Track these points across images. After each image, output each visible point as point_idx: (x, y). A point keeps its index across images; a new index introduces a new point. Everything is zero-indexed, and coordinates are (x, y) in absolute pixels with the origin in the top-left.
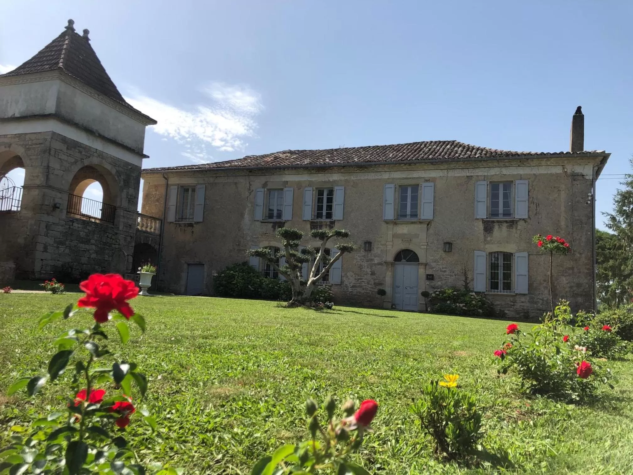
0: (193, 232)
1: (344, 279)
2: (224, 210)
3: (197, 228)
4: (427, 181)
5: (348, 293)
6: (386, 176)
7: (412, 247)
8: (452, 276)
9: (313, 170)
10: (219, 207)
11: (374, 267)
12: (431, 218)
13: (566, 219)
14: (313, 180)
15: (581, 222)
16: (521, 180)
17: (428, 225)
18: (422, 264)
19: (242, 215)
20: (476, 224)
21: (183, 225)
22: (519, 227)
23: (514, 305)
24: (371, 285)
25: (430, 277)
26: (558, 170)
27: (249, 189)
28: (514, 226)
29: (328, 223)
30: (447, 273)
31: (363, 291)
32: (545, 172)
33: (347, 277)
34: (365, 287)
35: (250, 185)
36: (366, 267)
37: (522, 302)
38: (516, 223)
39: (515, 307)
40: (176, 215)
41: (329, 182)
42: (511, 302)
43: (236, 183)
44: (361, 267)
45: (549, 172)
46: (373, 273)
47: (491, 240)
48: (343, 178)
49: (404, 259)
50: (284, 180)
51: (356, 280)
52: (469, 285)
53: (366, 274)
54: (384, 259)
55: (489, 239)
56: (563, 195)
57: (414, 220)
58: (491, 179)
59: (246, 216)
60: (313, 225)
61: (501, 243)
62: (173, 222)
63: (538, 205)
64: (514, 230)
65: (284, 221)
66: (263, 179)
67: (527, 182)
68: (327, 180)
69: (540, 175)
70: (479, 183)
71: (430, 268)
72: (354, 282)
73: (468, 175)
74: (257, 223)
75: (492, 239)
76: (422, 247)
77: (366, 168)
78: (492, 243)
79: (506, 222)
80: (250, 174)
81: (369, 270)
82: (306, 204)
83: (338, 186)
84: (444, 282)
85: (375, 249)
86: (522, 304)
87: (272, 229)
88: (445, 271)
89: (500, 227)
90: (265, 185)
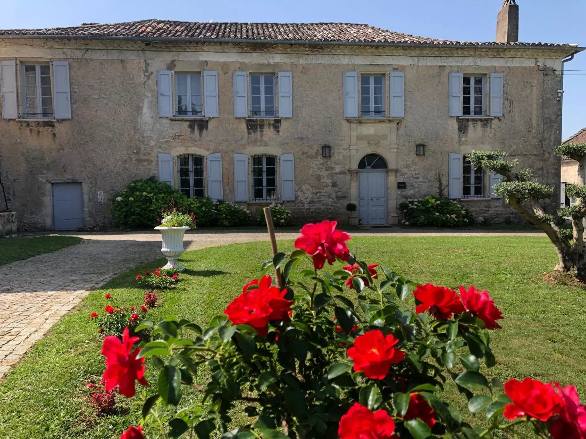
0: (54, 135)
1: (299, 193)
2: (106, 101)
3: (60, 129)
4: (395, 69)
5: (304, 210)
6: (345, 61)
7: (380, 151)
8: (426, 183)
9: (247, 47)
10: (97, 97)
11: (335, 177)
12: (402, 115)
13: (538, 117)
14: (246, 61)
15: (550, 120)
16: (495, 73)
17: (398, 124)
18: (392, 170)
19: (139, 109)
20: (450, 123)
21: (33, 124)
22: (493, 126)
23: (488, 211)
24: (332, 198)
25: (402, 186)
26: (530, 63)
27: (147, 71)
28: (489, 125)
29: (272, 122)
30: (420, 180)
31: (323, 207)
32: (519, 65)
33: (302, 191)
34: (325, 202)
35: (147, 64)
36: (326, 178)
37: (497, 207)
38: (491, 121)
39: (490, 212)
40: (18, 108)
41: (269, 65)
42: (486, 207)
43: (122, 61)
44: (319, 178)
45: (523, 65)
46: (334, 185)
47: (466, 141)
48: (288, 61)
49: (369, 165)
50: (201, 59)
51: (313, 193)
52: (443, 192)
53: (326, 186)
54: (347, 167)
55: (463, 139)
56: (535, 92)
57: (379, 117)
58: (464, 70)
59: (146, 111)
60: (250, 125)
61: (475, 144)
62: (14, 120)
63: (511, 102)
64: (489, 128)
65: (207, 119)
66: (168, 57)
67: (501, 75)
68: (266, 62)
69: (514, 67)
70: (454, 74)
71: (400, 175)
72: (310, 196)
73: (440, 64)
74: (164, 121)
75: (466, 139)
76: (392, 150)
77: (321, 48)
78: (467, 144)
79: (481, 120)
80: (147, 48)
81: (329, 182)
82: (239, 95)
83: (281, 71)
84: (417, 190)
85: (336, 155)
86: (497, 209)
87: (189, 130)
88: (417, 178)
89: (474, 126)
90: (171, 66)
